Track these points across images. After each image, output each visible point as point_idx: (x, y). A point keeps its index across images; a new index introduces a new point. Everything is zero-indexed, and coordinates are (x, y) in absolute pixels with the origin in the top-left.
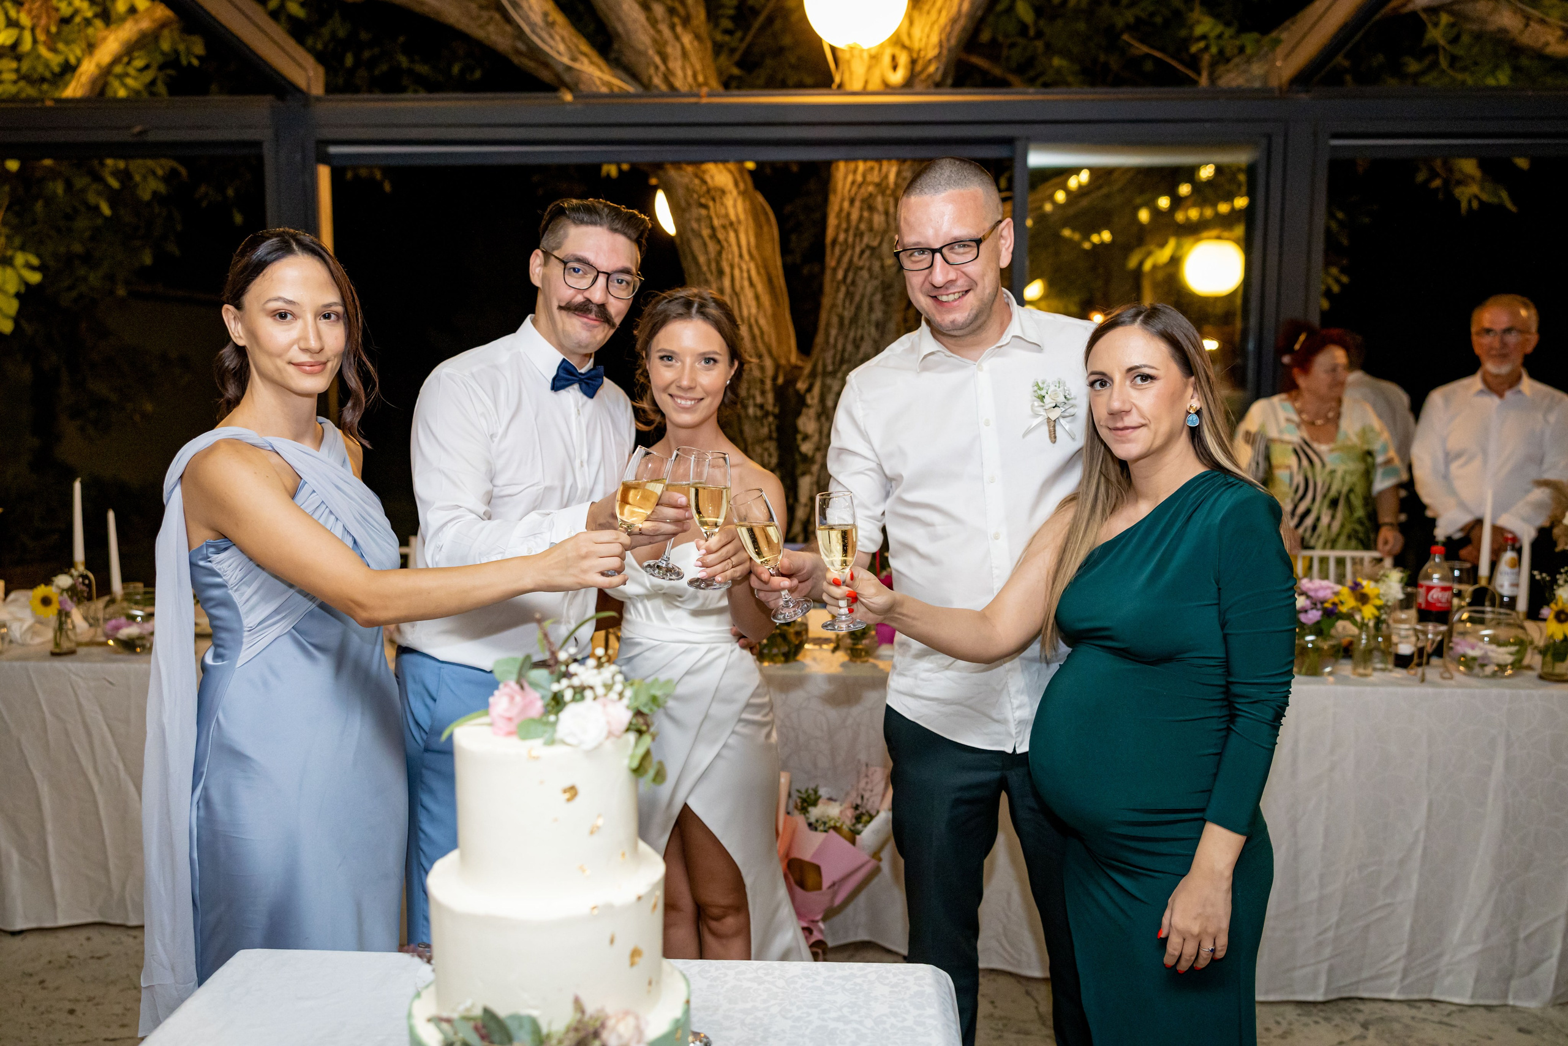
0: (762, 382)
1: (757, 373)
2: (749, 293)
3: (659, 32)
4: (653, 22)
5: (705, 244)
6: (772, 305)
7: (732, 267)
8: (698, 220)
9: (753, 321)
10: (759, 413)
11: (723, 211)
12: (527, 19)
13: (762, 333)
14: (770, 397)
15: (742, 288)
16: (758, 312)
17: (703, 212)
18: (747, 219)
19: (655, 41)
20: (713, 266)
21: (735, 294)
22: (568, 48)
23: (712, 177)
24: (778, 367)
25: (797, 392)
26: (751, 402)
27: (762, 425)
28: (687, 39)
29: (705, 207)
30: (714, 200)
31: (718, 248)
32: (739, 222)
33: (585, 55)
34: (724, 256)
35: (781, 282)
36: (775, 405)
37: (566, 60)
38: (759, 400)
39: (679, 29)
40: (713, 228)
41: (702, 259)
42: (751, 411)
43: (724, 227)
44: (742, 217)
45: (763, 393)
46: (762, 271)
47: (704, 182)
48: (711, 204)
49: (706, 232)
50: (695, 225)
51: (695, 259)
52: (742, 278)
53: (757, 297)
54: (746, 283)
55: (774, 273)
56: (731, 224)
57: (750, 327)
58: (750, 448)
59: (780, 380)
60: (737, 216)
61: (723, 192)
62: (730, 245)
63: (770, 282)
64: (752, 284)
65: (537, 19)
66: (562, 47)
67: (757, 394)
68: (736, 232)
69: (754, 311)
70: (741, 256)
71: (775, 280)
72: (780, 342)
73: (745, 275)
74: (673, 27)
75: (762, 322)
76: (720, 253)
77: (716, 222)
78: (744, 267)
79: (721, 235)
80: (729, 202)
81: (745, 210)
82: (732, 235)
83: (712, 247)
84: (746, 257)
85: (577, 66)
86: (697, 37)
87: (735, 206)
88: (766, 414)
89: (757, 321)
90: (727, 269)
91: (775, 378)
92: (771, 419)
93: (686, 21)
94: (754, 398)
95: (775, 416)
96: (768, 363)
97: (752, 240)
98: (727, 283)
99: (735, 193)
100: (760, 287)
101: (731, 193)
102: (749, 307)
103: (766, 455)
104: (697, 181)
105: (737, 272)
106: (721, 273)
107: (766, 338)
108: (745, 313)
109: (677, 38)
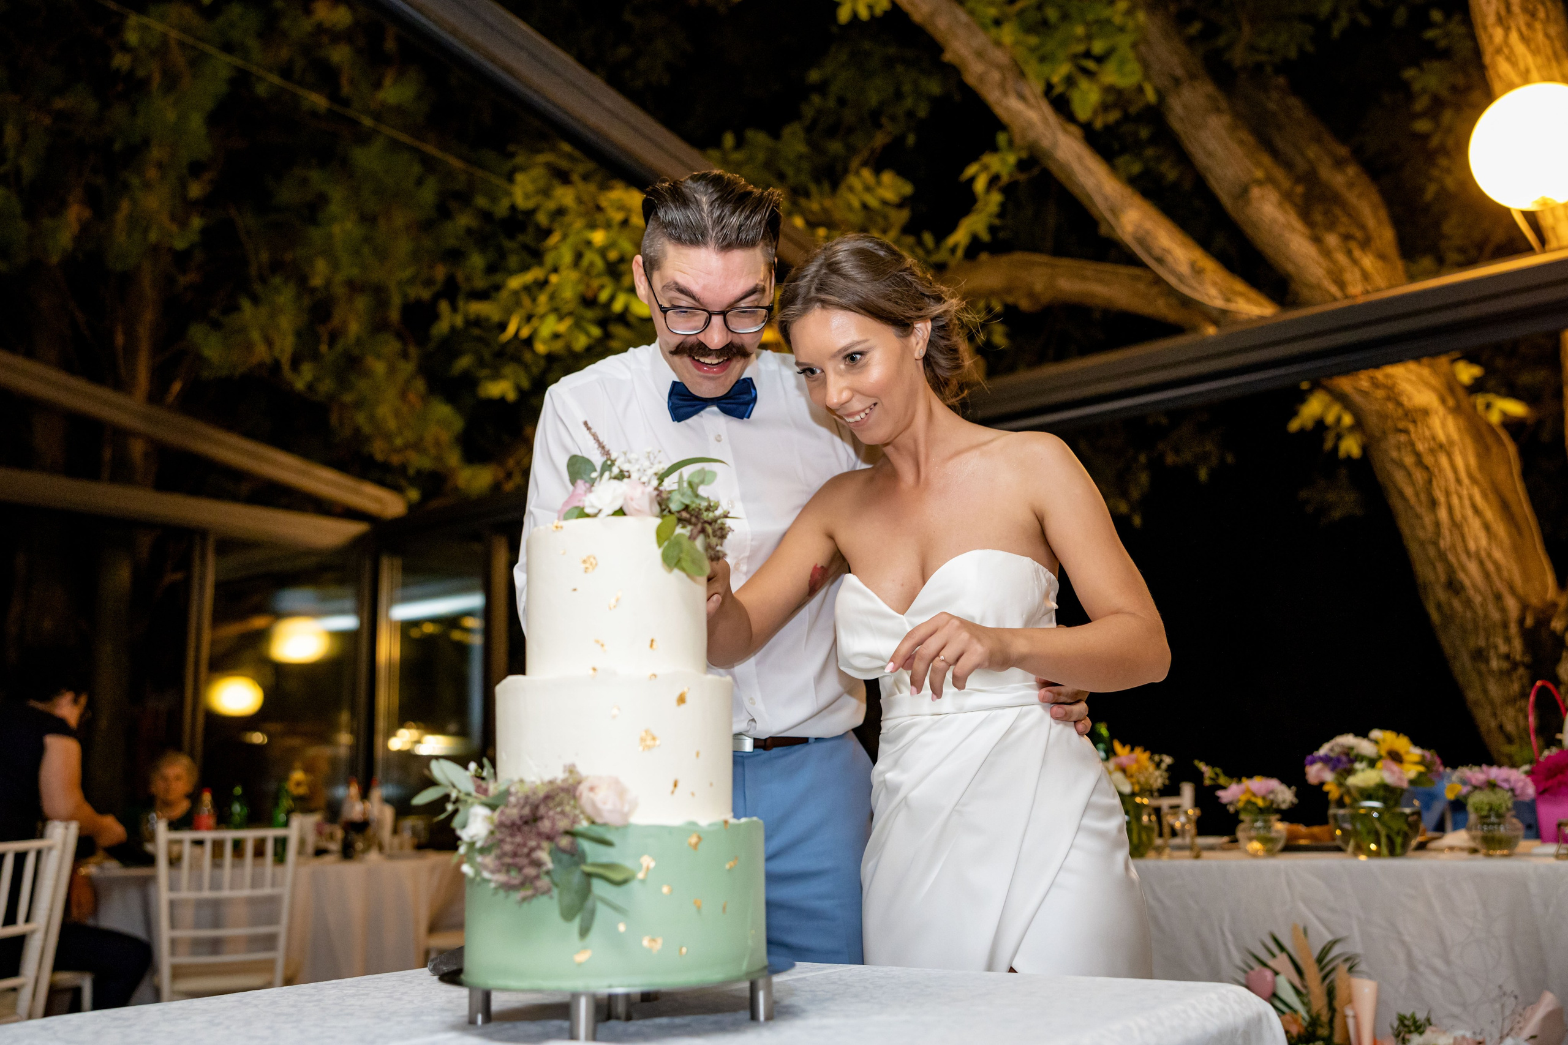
0: (1505, 625)
1: (1496, 616)
2: (1475, 523)
3: (1334, 262)
4: (1326, 253)
5: (1409, 475)
6: (1510, 535)
7: (1448, 494)
8: (1399, 449)
9: (1483, 554)
10: (1505, 665)
11: (1427, 433)
12: (1173, 272)
13: (1498, 568)
14: (1517, 644)
15: (1464, 517)
16: (1489, 544)
17: (1403, 438)
18: (1462, 439)
19: (1330, 272)
20: (1423, 497)
21: (1457, 526)
22: (1221, 292)
23: (1410, 398)
24: (1525, 607)
25: (1553, 633)
26: (1492, 654)
27: (1512, 681)
28: (1368, 261)
29: (1406, 431)
30: (1414, 422)
31: (1425, 475)
32: (1451, 443)
33: (1241, 294)
34: (1434, 483)
35: (1524, 509)
36: (1524, 653)
37: (1219, 303)
38: (1503, 649)
39: (1357, 253)
40: (1418, 455)
41: (1409, 491)
42: (1495, 664)
43: (1432, 451)
44: (1455, 436)
45: (1508, 640)
46: (1491, 496)
47: (1399, 404)
48: (1411, 427)
49: (1409, 460)
50: (1394, 454)
51: (1401, 494)
52: (1462, 506)
53: (1487, 527)
54: (1469, 512)
55: (1511, 497)
56: (1441, 446)
57: (1481, 563)
58: (1499, 712)
59: (1529, 622)
60: (1448, 436)
61: (1426, 412)
62: (1441, 470)
63: (1505, 508)
64: (1476, 511)
65: (1184, 269)
66: (1213, 292)
67: (1500, 642)
68: (1450, 456)
69: (1484, 542)
70: (1458, 481)
71: (1515, 508)
72: (1527, 577)
73: (1467, 502)
74: (1349, 253)
75: (1498, 555)
76: (1430, 482)
77: (1421, 447)
78: (1465, 492)
79: (1428, 460)
80: (1436, 422)
81: (1459, 429)
82: (1444, 460)
83: (1419, 476)
84: (1466, 481)
85: (1232, 307)
86: (1381, 256)
87: (1444, 425)
88: (1515, 666)
89: (1489, 555)
90: (1441, 497)
91: (1521, 621)
92: (1521, 671)
93: (1366, 244)
94: (1496, 647)
95: (1527, 666)
96: (1512, 604)
97: (1473, 461)
98: (1443, 514)
99: (1441, 410)
100: (1489, 515)
101: (1436, 413)
102: (1476, 540)
103: (1521, 717)
104: (1390, 406)
105: (1455, 501)
106: (1433, 504)
107: (1505, 574)
108: (1472, 546)
109: (1355, 262)
